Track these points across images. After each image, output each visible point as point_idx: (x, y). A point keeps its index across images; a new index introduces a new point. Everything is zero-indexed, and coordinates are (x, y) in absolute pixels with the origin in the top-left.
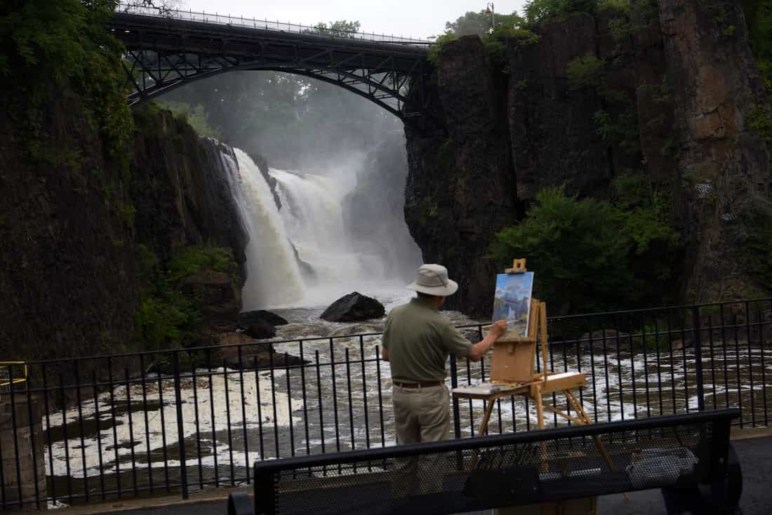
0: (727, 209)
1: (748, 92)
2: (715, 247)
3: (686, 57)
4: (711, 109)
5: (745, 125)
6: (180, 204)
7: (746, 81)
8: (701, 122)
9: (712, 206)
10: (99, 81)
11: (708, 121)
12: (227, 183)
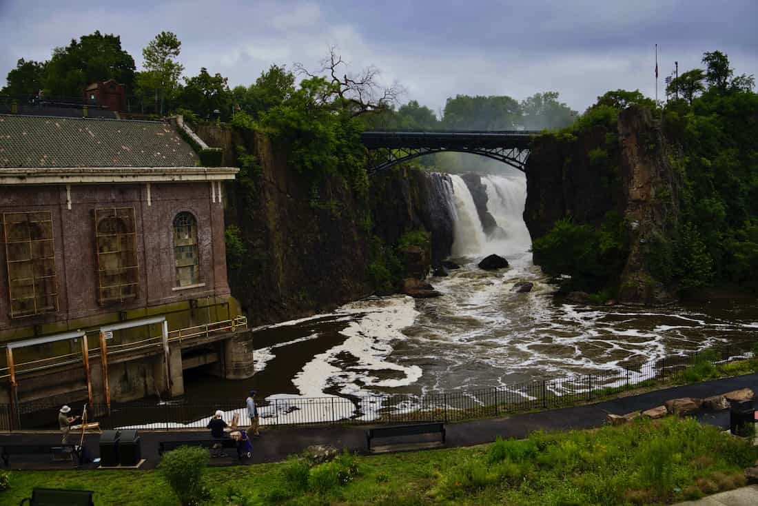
0: (643, 237)
1: (659, 179)
2: (635, 255)
3: (630, 158)
4: (640, 186)
5: (656, 195)
6: (410, 211)
7: (659, 173)
8: (635, 192)
9: (638, 234)
10: (353, 166)
11: (638, 192)
12: (444, 195)
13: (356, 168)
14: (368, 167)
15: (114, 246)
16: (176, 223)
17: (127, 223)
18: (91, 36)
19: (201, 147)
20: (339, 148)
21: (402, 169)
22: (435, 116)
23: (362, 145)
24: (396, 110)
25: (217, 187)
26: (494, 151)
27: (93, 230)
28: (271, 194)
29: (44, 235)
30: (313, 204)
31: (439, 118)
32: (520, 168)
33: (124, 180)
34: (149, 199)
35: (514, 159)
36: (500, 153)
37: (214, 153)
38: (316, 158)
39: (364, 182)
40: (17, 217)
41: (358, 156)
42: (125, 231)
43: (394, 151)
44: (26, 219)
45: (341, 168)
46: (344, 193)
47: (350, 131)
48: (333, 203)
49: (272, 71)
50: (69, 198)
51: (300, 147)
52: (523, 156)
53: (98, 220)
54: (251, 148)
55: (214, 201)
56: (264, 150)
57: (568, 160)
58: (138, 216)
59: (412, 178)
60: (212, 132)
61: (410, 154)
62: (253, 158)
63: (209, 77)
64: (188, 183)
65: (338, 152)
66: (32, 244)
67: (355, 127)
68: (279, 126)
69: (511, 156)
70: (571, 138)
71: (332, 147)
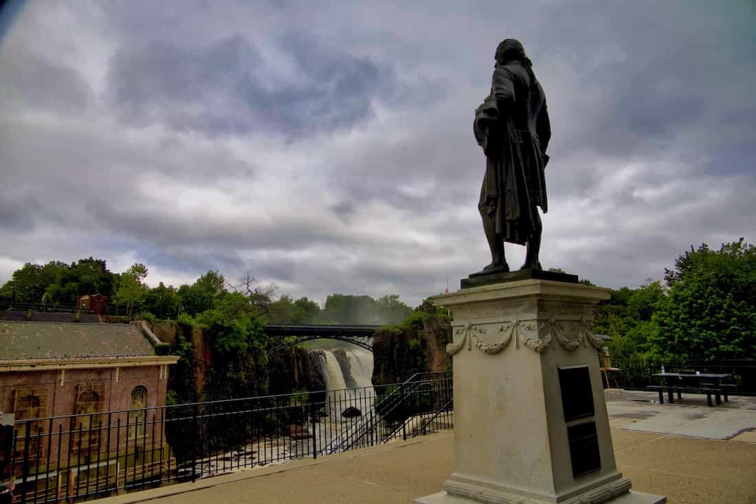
1: (448, 360)
3: (432, 347)
4: (438, 364)
5: (447, 370)
6: (296, 377)
8: (435, 368)
10: (258, 348)
11: (437, 368)
12: (320, 365)
13: (259, 350)
14: (268, 348)
15: (89, 410)
16: (133, 394)
17: (100, 394)
18: (86, 260)
19: (155, 342)
20: (249, 337)
21: (291, 349)
22: (318, 308)
23: (264, 335)
24: (293, 302)
25: (164, 368)
26: (352, 338)
27: (76, 400)
28: (201, 368)
29: (41, 404)
30: (228, 375)
31: (321, 308)
32: (369, 349)
33: (102, 366)
34: (117, 378)
35: (365, 344)
36: (356, 340)
37: (164, 346)
38: (233, 344)
39: (265, 359)
40: (25, 392)
41: (261, 342)
42: (98, 400)
43: (286, 338)
44: (31, 394)
45: (249, 350)
46: (251, 367)
47: (257, 325)
48: (243, 374)
49: (209, 274)
50: (63, 378)
51: (223, 336)
52: (370, 342)
53: (80, 392)
54: (189, 338)
55: (161, 378)
56: (198, 339)
57: (397, 346)
58: (108, 389)
59: (298, 354)
60: (163, 327)
61: (296, 340)
62: (190, 344)
63: (165, 288)
64: (145, 367)
65: (249, 339)
66: (32, 410)
67: (260, 323)
68: (209, 323)
69: (363, 342)
70: (398, 332)
71: (245, 337)
